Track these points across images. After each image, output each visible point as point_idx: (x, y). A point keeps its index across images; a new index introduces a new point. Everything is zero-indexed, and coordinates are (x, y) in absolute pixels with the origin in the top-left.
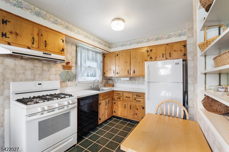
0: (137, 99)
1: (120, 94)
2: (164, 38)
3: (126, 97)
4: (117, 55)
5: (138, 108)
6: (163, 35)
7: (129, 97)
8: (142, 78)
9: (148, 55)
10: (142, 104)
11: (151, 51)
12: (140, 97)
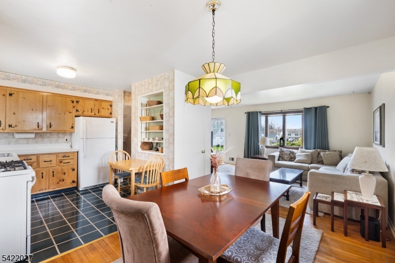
0: (64, 161)
1: (31, 159)
2: (93, 93)
3: (45, 161)
4: (11, 95)
5: (66, 171)
6: (92, 90)
7: (51, 161)
8: (57, 134)
9: (74, 107)
10: (71, 166)
11: (77, 102)
12: (68, 158)
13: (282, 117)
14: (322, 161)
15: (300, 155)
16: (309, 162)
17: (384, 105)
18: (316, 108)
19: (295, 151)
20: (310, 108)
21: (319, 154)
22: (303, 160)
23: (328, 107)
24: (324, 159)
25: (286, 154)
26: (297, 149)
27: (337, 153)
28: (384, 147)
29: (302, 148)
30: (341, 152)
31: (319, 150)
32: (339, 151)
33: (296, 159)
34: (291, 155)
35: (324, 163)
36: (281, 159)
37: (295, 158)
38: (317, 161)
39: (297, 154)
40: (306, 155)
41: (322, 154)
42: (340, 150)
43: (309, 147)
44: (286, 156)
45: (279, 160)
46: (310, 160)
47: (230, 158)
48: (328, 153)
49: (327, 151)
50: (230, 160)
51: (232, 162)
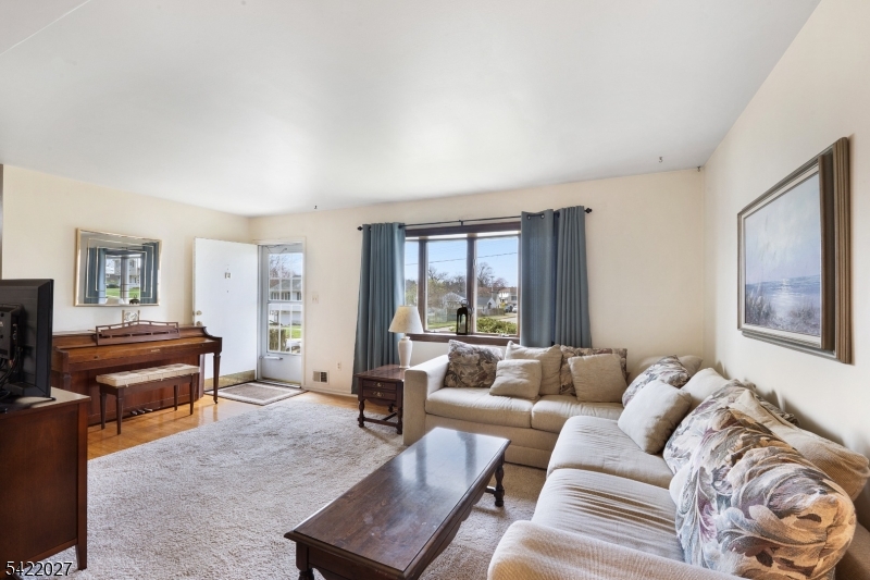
13: (465, 244)
14: (572, 385)
15: (506, 368)
16: (534, 393)
17: (846, 145)
18: (556, 214)
19: (495, 350)
20: (541, 215)
21: (563, 361)
22: (516, 385)
23: (589, 211)
24: (577, 380)
25: (469, 363)
26: (503, 343)
27: (615, 359)
28: (849, 359)
29: (517, 342)
30: (624, 354)
31: (563, 348)
32: (618, 352)
33: (498, 381)
34: (483, 364)
35: (579, 393)
36: (451, 382)
37: (493, 377)
38: (556, 387)
39: (500, 363)
40: (526, 367)
41: (571, 361)
42: (621, 347)
43: (535, 337)
44: (469, 370)
45: (444, 385)
46: (537, 384)
47: (316, 374)
48: (590, 361)
49: (585, 351)
50: (315, 379)
51: (320, 385)
